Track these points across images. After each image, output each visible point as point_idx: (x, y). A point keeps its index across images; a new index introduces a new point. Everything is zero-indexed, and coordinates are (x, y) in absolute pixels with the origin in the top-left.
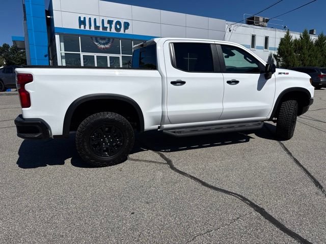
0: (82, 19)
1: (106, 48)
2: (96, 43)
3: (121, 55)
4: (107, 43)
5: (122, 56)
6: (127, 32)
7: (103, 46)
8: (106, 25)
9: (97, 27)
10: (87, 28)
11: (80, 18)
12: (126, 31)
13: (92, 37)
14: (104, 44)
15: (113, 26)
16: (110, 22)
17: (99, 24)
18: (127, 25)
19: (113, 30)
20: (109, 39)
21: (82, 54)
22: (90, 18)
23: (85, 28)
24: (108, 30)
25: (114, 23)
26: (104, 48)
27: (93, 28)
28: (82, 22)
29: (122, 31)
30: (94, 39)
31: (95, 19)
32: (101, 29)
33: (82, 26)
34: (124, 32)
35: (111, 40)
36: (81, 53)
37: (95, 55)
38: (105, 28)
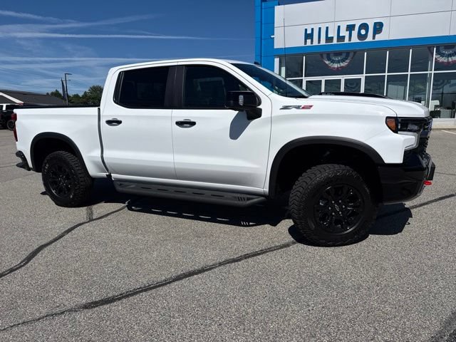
0: (309, 32)
2: (327, 62)
3: (365, 75)
4: (343, 61)
7: (336, 66)
8: (344, 33)
9: (329, 39)
10: (316, 43)
11: (306, 30)
12: (377, 36)
13: (321, 55)
14: (339, 62)
15: (355, 33)
16: (350, 28)
17: (333, 34)
20: (348, 53)
21: (305, 80)
22: (320, 29)
23: (312, 43)
24: (347, 41)
25: (357, 28)
26: (338, 68)
27: (323, 42)
28: (309, 36)
29: (369, 38)
30: (325, 56)
31: (327, 28)
32: (335, 41)
33: (309, 41)
34: (374, 38)
35: (351, 55)
36: (303, 78)
38: (341, 38)
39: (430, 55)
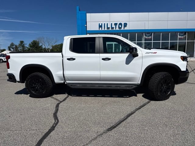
0: (101, 25)
6: (126, 28)
8: (113, 26)
9: (108, 28)
10: (103, 29)
11: (99, 24)
12: (125, 28)
15: (117, 26)
16: (116, 24)
17: (109, 26)
18: (125, 25)
22: (105, 24)
23: (102, 29)
24: (114, 29)
25: (118, 24)
27: (106, 29)
28: (100, 26)
29: (122, 29)
31: (107, 24)
32: (110, 29)
33: (100, 28)
34: (124, 29)
38: (112, 28)
39: (142, 35)
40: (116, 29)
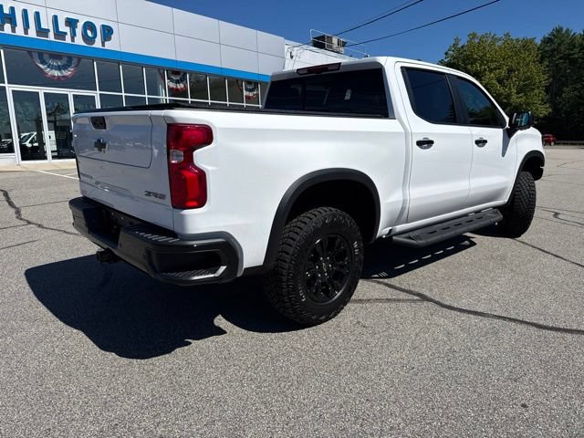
0: (6, 11)
1: (63, 77)
2: (41, 66)
3: (98, 92)
4: (65, 67)
5: (100, 94)
6: (108, 45)
7: (56, 73)
8: (63, 28)
9: (42, 32)
10: (20, 31)
12: (106, 43)
13: (30, 52)
14: (59, 68)
15: (79, 30)
16: (71, 23)
17: (46, 24)
18: (107, 32)
19: (79, 41)
20: (70, 58)
21: (10, 89)
23: (13, 30)
24: (68, 39)
25: (80, 26)
26: (59, 77)
27: (32, 33)
28: (7, 18)
29: (98, 44)
30: (36, 56)
31: (37, 14)
32: (51, 37)
33: (8, 27)
34: (103, 45)
35: (75, 61)
36: (6, 85)
37: (42, 91)
38: (60, 35)
39: (159, 77)
40: (73, 40)
